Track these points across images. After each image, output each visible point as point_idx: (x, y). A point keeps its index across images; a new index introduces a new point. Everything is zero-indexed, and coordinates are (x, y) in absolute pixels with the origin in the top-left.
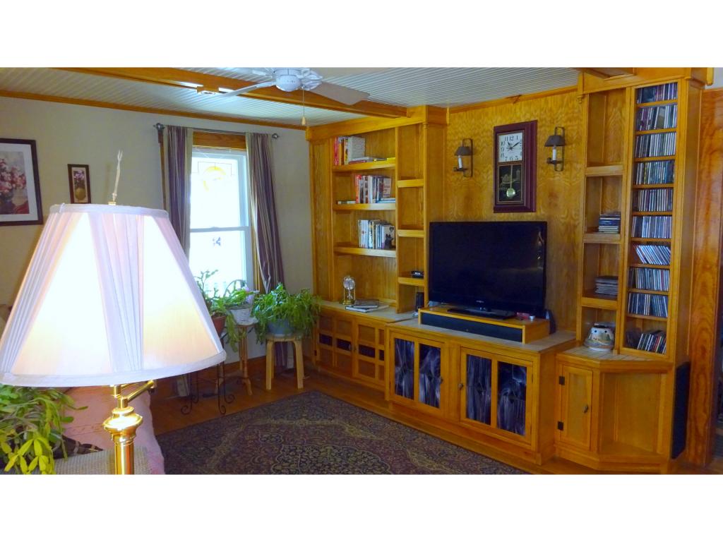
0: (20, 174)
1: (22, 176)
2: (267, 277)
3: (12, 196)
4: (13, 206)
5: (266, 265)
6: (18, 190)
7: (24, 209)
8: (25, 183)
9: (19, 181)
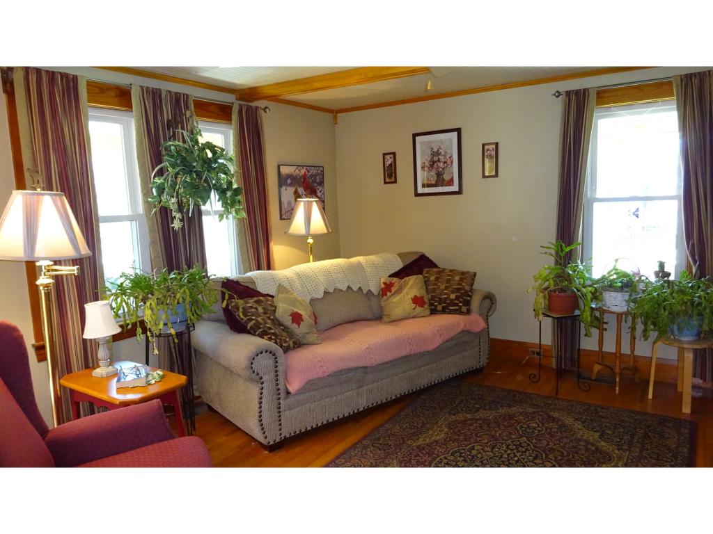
0: (449, 156)
1: (451, 157)
2: (695, 262)
3: (444, 173)
4: (444, 180)
5: (693, 245)
6: (448, 168)
7: (451, 183)
8: (452, 163)
9: (449, 162)
